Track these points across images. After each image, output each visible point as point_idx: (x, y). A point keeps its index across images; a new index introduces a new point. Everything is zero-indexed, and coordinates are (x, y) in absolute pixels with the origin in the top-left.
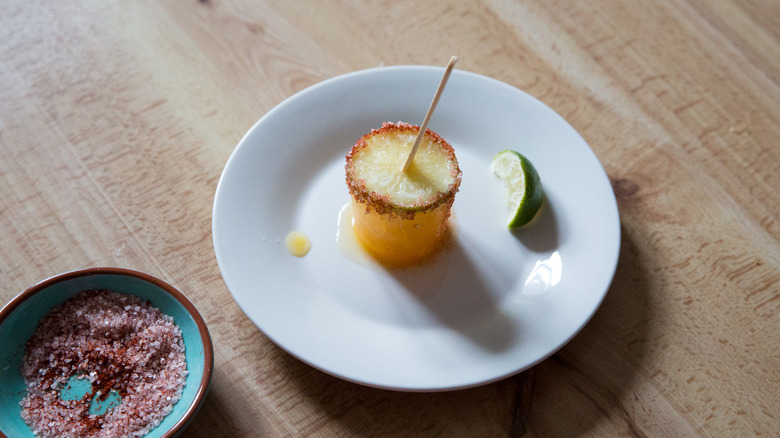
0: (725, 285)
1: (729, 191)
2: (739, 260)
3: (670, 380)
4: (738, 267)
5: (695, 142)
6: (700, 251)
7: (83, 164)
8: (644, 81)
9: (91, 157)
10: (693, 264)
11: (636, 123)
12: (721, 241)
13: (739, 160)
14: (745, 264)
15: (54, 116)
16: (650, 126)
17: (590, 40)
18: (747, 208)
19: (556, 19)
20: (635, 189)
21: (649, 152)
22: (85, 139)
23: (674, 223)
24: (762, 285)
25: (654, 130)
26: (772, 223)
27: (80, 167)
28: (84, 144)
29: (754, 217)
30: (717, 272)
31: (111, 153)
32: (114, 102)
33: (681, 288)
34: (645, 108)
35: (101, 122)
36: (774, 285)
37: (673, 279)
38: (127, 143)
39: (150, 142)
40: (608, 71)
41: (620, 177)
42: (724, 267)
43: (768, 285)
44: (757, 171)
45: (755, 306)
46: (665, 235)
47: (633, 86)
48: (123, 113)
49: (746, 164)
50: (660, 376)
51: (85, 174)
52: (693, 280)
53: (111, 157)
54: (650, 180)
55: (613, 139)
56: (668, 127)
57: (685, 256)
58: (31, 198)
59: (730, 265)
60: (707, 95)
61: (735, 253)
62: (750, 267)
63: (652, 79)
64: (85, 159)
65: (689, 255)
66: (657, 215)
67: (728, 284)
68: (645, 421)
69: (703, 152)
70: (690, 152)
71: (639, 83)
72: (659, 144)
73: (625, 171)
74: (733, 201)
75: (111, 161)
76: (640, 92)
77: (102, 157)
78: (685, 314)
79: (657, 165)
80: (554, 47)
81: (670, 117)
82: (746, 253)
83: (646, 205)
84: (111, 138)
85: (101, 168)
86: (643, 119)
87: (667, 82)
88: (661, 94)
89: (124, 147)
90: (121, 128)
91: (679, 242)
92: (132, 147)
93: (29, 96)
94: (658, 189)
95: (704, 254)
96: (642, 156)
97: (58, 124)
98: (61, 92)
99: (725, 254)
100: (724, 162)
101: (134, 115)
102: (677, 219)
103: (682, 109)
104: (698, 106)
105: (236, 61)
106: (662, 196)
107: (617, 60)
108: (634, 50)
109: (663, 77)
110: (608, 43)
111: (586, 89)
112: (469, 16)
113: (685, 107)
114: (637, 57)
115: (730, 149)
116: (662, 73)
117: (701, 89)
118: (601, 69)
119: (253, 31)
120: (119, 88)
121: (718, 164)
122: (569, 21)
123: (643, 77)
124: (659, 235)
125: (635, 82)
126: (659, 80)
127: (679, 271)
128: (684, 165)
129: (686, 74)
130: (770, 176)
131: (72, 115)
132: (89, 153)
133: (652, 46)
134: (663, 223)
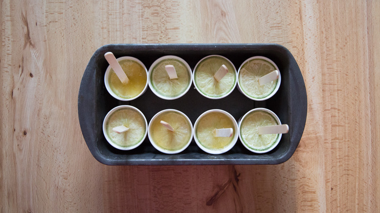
0: (299, 194)
1: (326, 163)
2: (310, 188)
4: (308, 190)
5: (330, 141)
6: (301, 178)
7: (141, 40)
8: (332, 108)
9: (145, 38)
10: (296, 181)
11: (317, 123)
12: (310, 179)
13: (338, 155)
14: (310, 190)
15: (142, 16)
16: (321, 126)
17: (327, 82)
18: (326, 172)
19: (322, 67)
20: (299, 146)
21: (313, 136)
22: (147, 30)
23: (301, 165)
24: (310, 200)
25: (321, 128)
26: (329, 182)
27: (140, 41)
28: (146, 32)
29: (326, 177)
30: (301, 188)
31: (152, 41)
32: (163, 20)
33: (286, 187)
34: (324, 118)
35: (155, 27)
36: (313, 202)
37: (286, 183)
40: (323, 98)
42: (304, 188)
43: (311, 201)
44: (339, 162)
45: (302, 205)
46: (295, 167)
47: (327, 108)
48: (163, 26)
49: (338, 157)
50: (259, 210)
52: (292, 187)
54: (306, 146)
56: (325, 130)
57: (295, 178)
59: (306, 189)
60: (347, 125)
61: (310, 185)
62: (311, 192)
63: (335, 109)
64: (143, 38)
65: (297, 178)
66: (298, 159)
67: (301, 194)
69: (329, 145)
70: (325, 143)
71: (330, 108)
72: (318, 135)
74: (324, 168)
76: (327, 111)
77: (148, 41)
78: (281, 196)
79: (311, 142)
80: (313, 78)
81: (329, 127)
82: (313, 187)
84: (155, 35)
86: (321, 123)
87: (338, 113)
88: (333, 116)
90: (160, 32)
91: (297, 172)
92: (159, 42)
93: (139, 3)
94: (305, 150)
95: (301, 180)
96: (310, 136)
97: (142, 20)
98: (149, 7)
99: (307, 184)
100: (332, 152)
101: (166, 29)
102: (303, 164)
103: (335, 126)
104: (341, 128)
105: (209, 24)
106: (305, 154)
107: (329, 95)
108: (338, 94)
109: (339, 110)
110: (332, 86)
111: (312, 101)
112: (295, 49)
113: (337, 126)
114: (336, 97)
115: (338, 149)
116: (340, 108)
117: (347, 122)
118: (322, 95)
119: (222, 15)
120: (167, 15)
121: (330, 152)
122: (326, 70)
123: (333, 106)
124: (293, 166)
125: (329, 107)
126: (337, 110)
127: (290, 182)
128: (320, 147)
129: (346, 113)
130: (342, 166)
131: (148, 18)
132: (145, 37)
133: (345, 96)
134: (298, 163)
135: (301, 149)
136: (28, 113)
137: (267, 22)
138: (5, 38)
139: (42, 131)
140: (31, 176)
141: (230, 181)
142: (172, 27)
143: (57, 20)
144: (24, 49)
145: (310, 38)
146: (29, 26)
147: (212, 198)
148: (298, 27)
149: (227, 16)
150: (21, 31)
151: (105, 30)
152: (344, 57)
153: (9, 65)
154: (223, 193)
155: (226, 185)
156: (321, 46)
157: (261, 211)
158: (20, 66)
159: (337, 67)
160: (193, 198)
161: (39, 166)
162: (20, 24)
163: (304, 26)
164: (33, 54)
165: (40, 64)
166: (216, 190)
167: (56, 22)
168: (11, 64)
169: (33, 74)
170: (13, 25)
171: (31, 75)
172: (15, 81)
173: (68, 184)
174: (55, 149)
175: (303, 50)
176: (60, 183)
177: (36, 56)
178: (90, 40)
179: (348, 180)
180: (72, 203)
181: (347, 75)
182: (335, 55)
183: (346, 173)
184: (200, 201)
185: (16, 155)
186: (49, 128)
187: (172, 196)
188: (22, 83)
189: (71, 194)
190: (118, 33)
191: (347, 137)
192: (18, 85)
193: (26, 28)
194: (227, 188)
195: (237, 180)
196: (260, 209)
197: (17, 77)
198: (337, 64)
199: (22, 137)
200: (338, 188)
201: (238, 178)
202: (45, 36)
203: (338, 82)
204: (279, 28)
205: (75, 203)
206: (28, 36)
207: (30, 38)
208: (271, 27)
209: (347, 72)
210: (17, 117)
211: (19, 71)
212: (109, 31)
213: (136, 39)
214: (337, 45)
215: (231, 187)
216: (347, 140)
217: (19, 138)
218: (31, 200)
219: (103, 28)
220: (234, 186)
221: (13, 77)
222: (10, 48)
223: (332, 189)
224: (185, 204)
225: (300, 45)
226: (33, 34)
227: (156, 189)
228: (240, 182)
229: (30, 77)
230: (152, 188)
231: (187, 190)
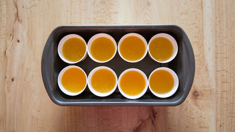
0: (197, 128)
1: (216, 108)
2: (205, 125)
4: (203, 126)
5: (219, 93)
6: (199, 118)
7: (93, 20)
8: (222, 70)
10: (195, 119)
11: (211, 80)
12: (205, 118)
13: (225, 102)
14: (205, 126)
15: (94, 3)
16: (213, 82)
17: (219, 52)
18: (217, 114)
19: (216, 42)
20: (198, 95)
21: (208, 88)
22: (97, 14)
23: (199, 108)
25: (213, 84)
26: (218, 121)
27: (92, 20)
28: (96, 15)
29: (216, 117)
30: (198, 124)
31: (100, 20)
32: (108, 7)
33: (188, 123)
34: (216, 77)
35: (102, 11)
37: (188, 120)
38: (104, 19)
39: (109, 22)
40: (216, 62)
41: (197, 91)
42: (200, 124)
44: (226, 107)
46: (195, 110)
47: (218, 70)
48: (108, 11)
49: (225, 104)
51: (92, 23)
52: (192, 123)
53: (99, 21)
54: (203, 95)
55: (203, 81)
56: (217, 85)
57: (195, 117)
58: (79, 23)
59: (202, 125)
60: (232, 82)
61: (205, 122)
62: (206, 128)
63: (224, 70)
64: (94, 19)
65: (196, 117)
66: (197, 104)
67: (198, 128)
69: (219, 96)
70: (216, 94)
72: (211, 88)
73: (199, 90)
74: (215, 111)
75: (98, 22)
76: (218, 72)
77: (98, 20)
78: (184, 129)
79: (207, 93)
80: (209, 49)
81: (220, 83)
82: (207, 124)
83: (197, 100)
84: (102, 16)
85: (96, 23)
86: (214, 80)
87: (226, 73)
88: (223, 76)
89: (104, 20)
90: (105, 15)
91: (196, 113)
92: (105, 21)
94: (202, 98)
95: (199, 119)
96: (206, 88)
97: (94, 6)
99: (203, 122)
100: (221, 101)
101: (110, 13)
102: (200, 108)
103: (224, 82)
104: (228, 84)
105: (139, 10)
106: (202, 101)
107: (220, 61)
108: (226, 60)
109: (226, 71)
110: (222, 55)
111: (208, 64)
112: (197, 28)
113: (225, 82)
114: (225, 63)
115: (225, 98)
116: (227, 70)
117: (232, 80)
118: (215, 61)
119: (148, 4)
120: (111, 4)
121: (219, 100)
122: (218, 44)
123: (222, 69)
124: (194, 109)
125: (220, 69)
126: (225, 72)
127: (191, 119)
128: (213, 96)
129: (232, 74)
130: (228, 110)
131: (98, 5)
132: (95, 18)
133: (231, 62)
134: (197, 107)
135: (199, 97)
136: (16, 66)
137: (178, 10)
138: (2, 16)
139: (24, 79)
140: (16, 108)
141: (150, 117)
142: (114, 12)
143: (37, 5)
144: (14, 23)
145: (208, 21)
146: (18, 8)
147: (137, 129)
148: (200, 14)
149: (151, 5)
150: (13, 11)
151: (69, 13)
152: (232, 35)
153: (4, 34)
154: (145, 125)
155: (146, 120)
156: (215, 27)
158: (11, 35)
159: (226, 42)
160: (124, 128)
161: (21, 102)
162: (12, 6)
163: (204, 13)
164: (20, 27)
165: (25, 34)
166: (140, 123)
167: (36, 6)
168: (5, 33)
169: (20, 41)
170: (7, 7)
171: (18, 41)
172: (8, 44)
173: (40, 115)
174: (33, 91)
175: (202, 29)
176: (35, 114)
177: (22, 28)
178: (59, 19)
179: (232, 120)
180: (43, 128)
181: (233, 47)
182: (225, 33)
183: (231, 115)
184: (129, 130)
185: (6, 94)
186: (29, 77)
187: (110, 126)
188: (12, 46)
189: (42, 122)
190: (78, 14)
191: (232, 90)
192: (9, 48)
193: (16, 9)
194: (147, 122)
195: (155, 117)
197: (9, 43)
198: (226, 40)
199: (11, 82)
200: (225, 125)
201: (155, 115)
202: (28, 15)
203: (226, 52)
204: (187, 14)
205: (44, 128)
206: (17, 15)
207: (18, 16)
208: (181, 13)
209: (234, 46)
210: (8, 69)
211: (10, 38)
212: (71, 13)
213: (89, 19)
214: (227, 26)
215: (150, 121)
216: (232, 92)
217: (9, 83)
218: (15, 125)
219: (67, 11)
220: (152, 121)
221: (6, 42)
222: (5, 23)
223: (220, 126)
225: (201, 26)
226: (20, 14)
227: (99, 121)
228: (156, 118)
229: (18, 42)
230: (96, 120)
231: (120, 122)
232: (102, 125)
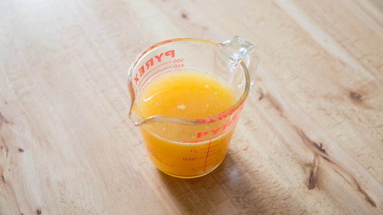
3: (375, 171)
8: (363, 56)
11: (360, 71)
16: (366, 73)
17: (341, 39)
19: (326, 30)
20: (360, 96)
21: (365, 82)
23: (376, 110)
34: (364, 66)
40: (348, 51)
41: (353, 92)
46: (372, 115)
47: (359, 57)
50: (371, 169)
54: (366, 93)
58: (115, 86)
63: (366, 55)
66: (369, 107)
68: (365, 186)
71: (361, 56)
72: (369, 80)
73: (355, 89)
76: (362, 60)
79: (369, 88)
80: (326, 41)
81: (374, 70)
86: (363, 70)
87: (373, 56)
88: (370, 61)
91: (378, 118)
93: (115, 49)
94: (369, 97)
96: (362, 84)
98: (128, 48)
102: (378, 109)
106: (371, 100)
113: (380, 67)
114: (360, 46)
116: (371, 53)
118: (345, 50)
124: (370, 115)
126: (369, 55)
134: (372, 110)
135: (363, 97)
136: (34, 189)
139: (62, 200)
141: (316, 155)
143: (30, 91)
147: (310, 180)
151: (92, 81)
154: (318, 169)
155: (314, 161)
157: (373, 169)
158: (2, 147)
160: (289, 189)
164: (15, 130)
165: (28, 135)
166: (308, 170)
169: (23, 148)
171: (21, 150)
174: (89, 212)
177: (19, 131)
184: (299, 188)
186: (69, 193)
190: (107, 78)
192: (7, 167)
194: (318, 163)
195: (323, 151)
196: (371, 167)
201: (323, 148)
202: (22, 109)
210: (20, 200)
211: (2, 152)
212: (96, 80)
215: (322, 160)
219: (87, 80)
220: (325, 158)
224: (285, 200)
226: (6, 113)
227: (240, 199)
228: (327, 152)
229: (21, 153)
230: (234, 200)
231: (276, 185)
232: (250, 203)
